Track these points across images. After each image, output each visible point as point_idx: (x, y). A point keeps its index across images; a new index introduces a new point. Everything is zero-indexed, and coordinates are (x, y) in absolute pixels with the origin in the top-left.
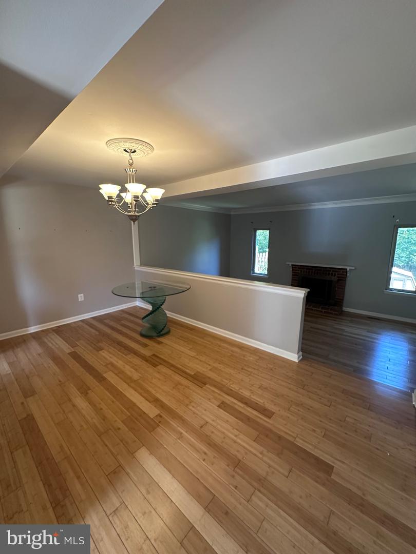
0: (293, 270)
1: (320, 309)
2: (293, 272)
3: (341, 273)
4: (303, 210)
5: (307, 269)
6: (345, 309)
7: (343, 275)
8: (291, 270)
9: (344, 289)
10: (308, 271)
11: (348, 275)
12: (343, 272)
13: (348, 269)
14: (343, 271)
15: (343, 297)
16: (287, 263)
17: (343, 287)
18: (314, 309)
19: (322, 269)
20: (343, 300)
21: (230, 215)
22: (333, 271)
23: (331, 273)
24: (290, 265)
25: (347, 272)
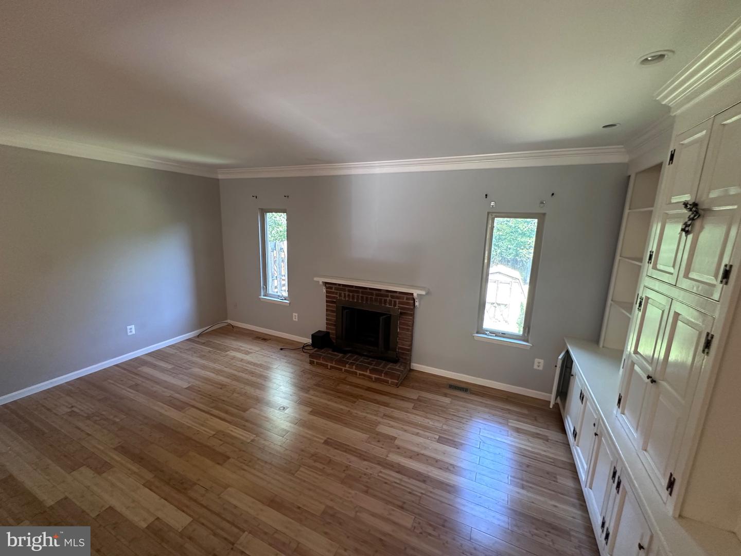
0: (327, 292)
1: (368, 373)
2: (327, 297)
3: (405, 300)
4: (340, 176)
5: (349, 291)
6: (416, 366)
7: (408, 304)
8: (324, 291)
9: (412, 331)
10: (351, 294)
11: (417, 304)
12: (407, 299)
13: (416, 293)
14: (408, 296)
15: (411, 345)
16: (315, 279)
17: (410, 327)
18: (358, 372)
19: (375, 292)
20: (410, 350)
21: (218, 180)
22: (392, 297)
23: (388, 299)
24: (321, 283)
25: (414, 300)
